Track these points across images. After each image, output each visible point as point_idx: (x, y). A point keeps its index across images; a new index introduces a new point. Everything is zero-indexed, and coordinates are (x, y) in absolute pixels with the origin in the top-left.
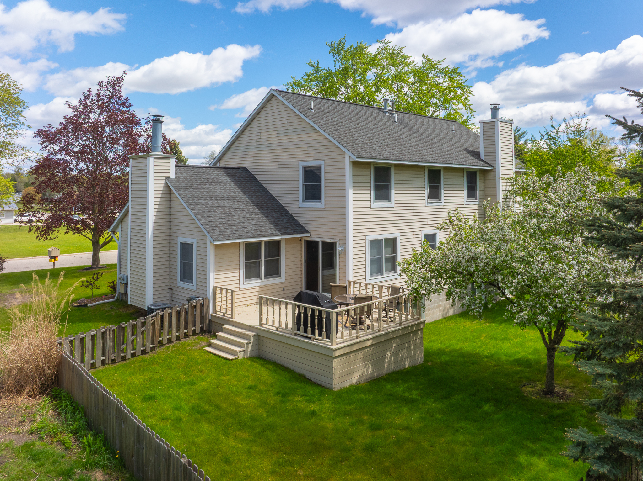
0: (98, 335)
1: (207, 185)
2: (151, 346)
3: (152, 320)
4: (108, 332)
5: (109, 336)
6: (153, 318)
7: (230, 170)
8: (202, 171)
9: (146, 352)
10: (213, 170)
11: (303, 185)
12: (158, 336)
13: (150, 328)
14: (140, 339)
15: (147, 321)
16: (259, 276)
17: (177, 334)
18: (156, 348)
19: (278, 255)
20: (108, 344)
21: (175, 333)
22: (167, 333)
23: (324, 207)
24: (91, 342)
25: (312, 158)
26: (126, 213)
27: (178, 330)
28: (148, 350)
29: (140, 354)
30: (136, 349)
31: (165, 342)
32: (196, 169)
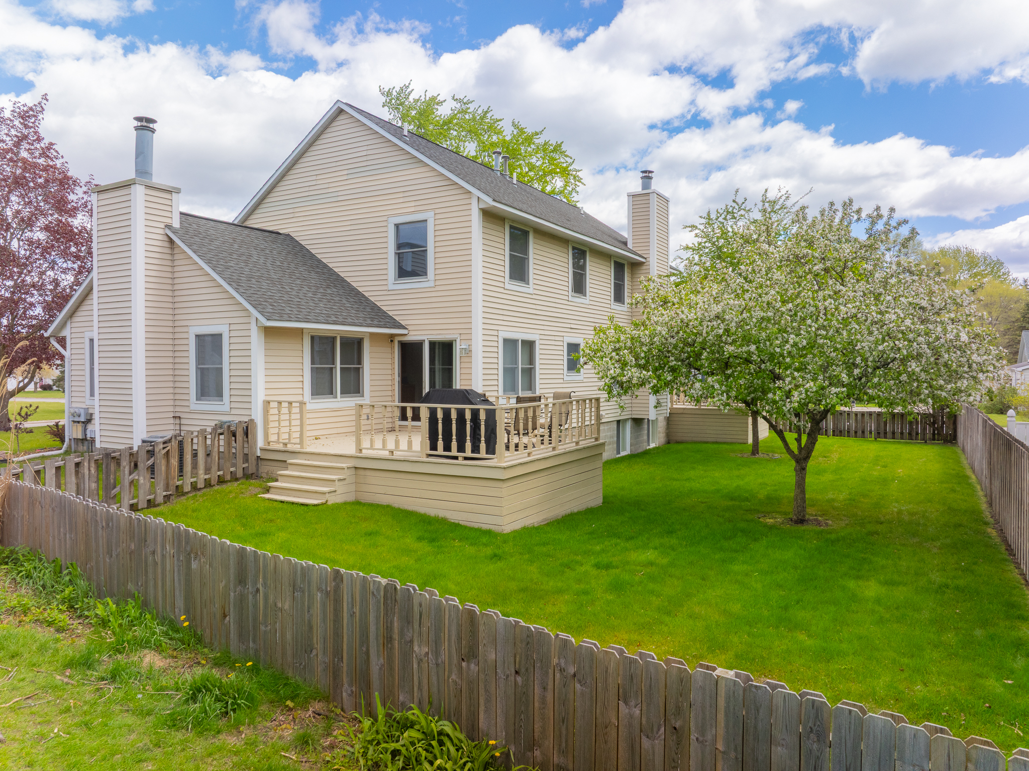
0: (67, 468)
1: (236, 246)
2: (165, 493)
3: (164, 448)
4: (86, 464)
5: (89, 470)
6: (165, 445)
7: (267, 234)
8: (223, 227)
9: (157, 503)
10: (239, 229)
11: (396, 253)
12: (174, 478)
13: (160, 462)
14: (144, 479)
15: (157, 450)
16: (331, 392)
17: (207, 477)
18: (172, 498)
19: (360, 361)
20: (87, 486)
21: (202, 476)
22: (189, 474)
23: (433, 285)
24: (54, 479)
25: (413, 209)
26: (89, 291)
27: (208, 470)
28: (160, 499)
29: (146, 506)
30: (138, 497)
31: (187, 488)
32: (212, 223)
